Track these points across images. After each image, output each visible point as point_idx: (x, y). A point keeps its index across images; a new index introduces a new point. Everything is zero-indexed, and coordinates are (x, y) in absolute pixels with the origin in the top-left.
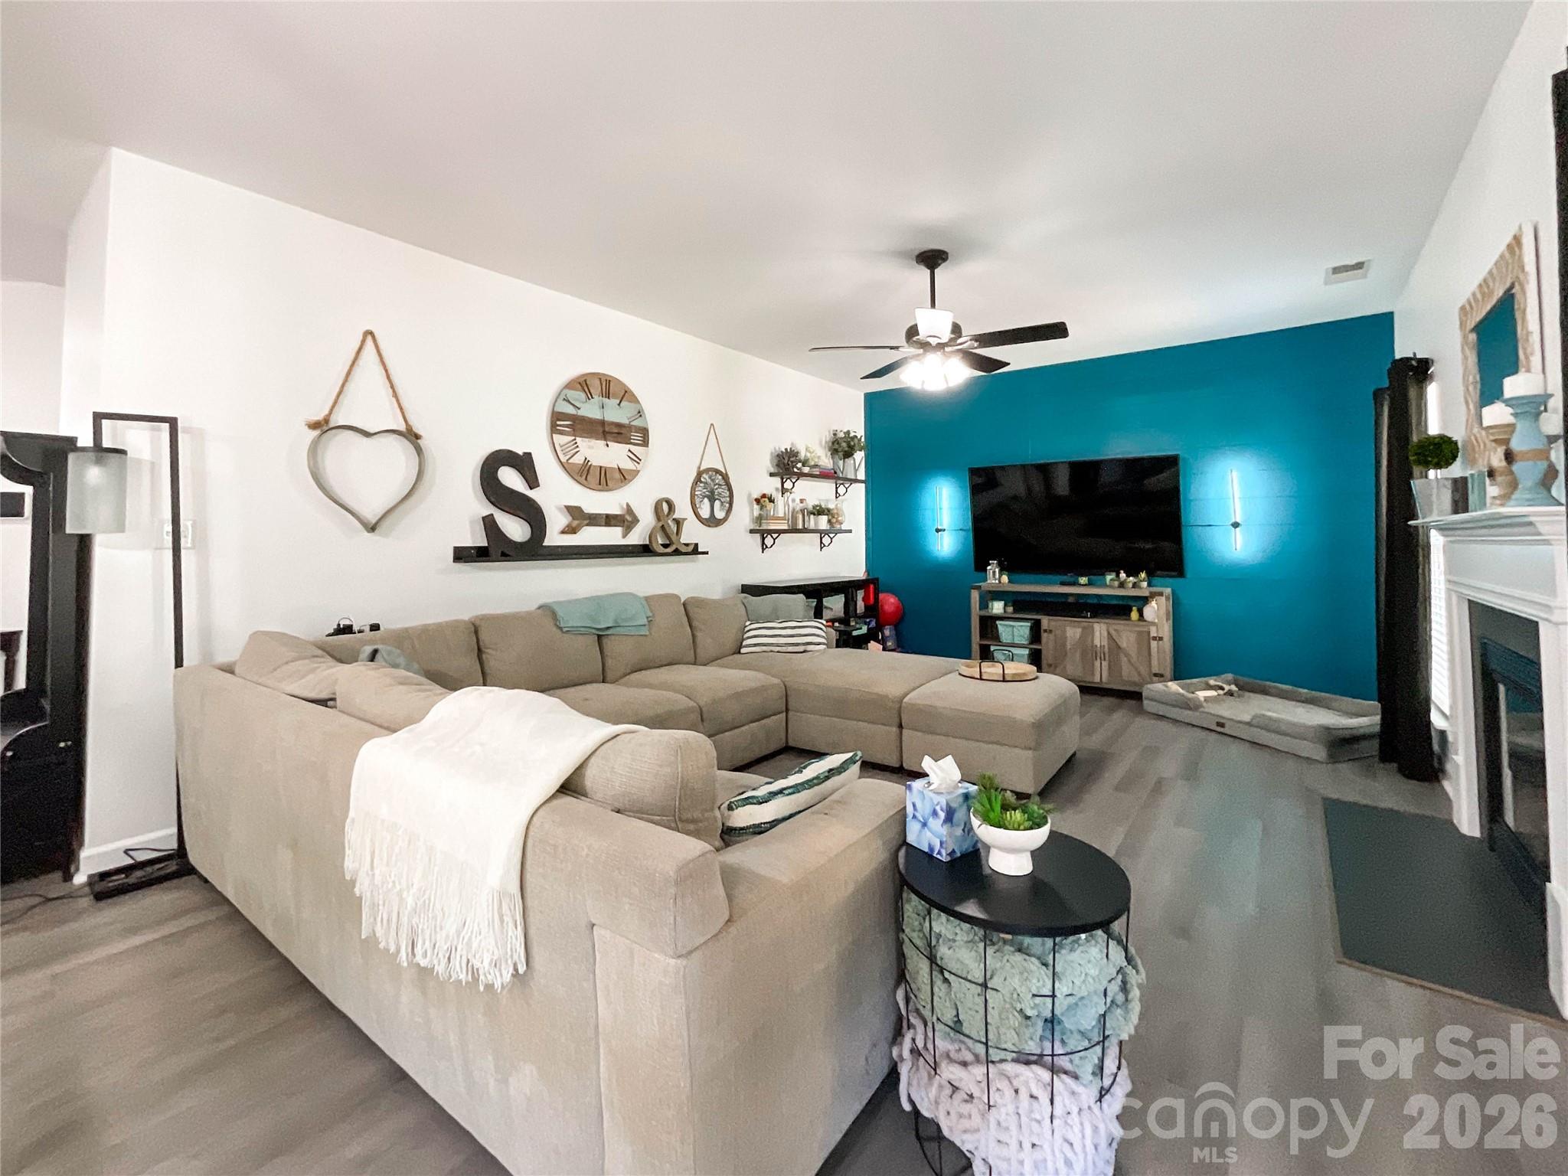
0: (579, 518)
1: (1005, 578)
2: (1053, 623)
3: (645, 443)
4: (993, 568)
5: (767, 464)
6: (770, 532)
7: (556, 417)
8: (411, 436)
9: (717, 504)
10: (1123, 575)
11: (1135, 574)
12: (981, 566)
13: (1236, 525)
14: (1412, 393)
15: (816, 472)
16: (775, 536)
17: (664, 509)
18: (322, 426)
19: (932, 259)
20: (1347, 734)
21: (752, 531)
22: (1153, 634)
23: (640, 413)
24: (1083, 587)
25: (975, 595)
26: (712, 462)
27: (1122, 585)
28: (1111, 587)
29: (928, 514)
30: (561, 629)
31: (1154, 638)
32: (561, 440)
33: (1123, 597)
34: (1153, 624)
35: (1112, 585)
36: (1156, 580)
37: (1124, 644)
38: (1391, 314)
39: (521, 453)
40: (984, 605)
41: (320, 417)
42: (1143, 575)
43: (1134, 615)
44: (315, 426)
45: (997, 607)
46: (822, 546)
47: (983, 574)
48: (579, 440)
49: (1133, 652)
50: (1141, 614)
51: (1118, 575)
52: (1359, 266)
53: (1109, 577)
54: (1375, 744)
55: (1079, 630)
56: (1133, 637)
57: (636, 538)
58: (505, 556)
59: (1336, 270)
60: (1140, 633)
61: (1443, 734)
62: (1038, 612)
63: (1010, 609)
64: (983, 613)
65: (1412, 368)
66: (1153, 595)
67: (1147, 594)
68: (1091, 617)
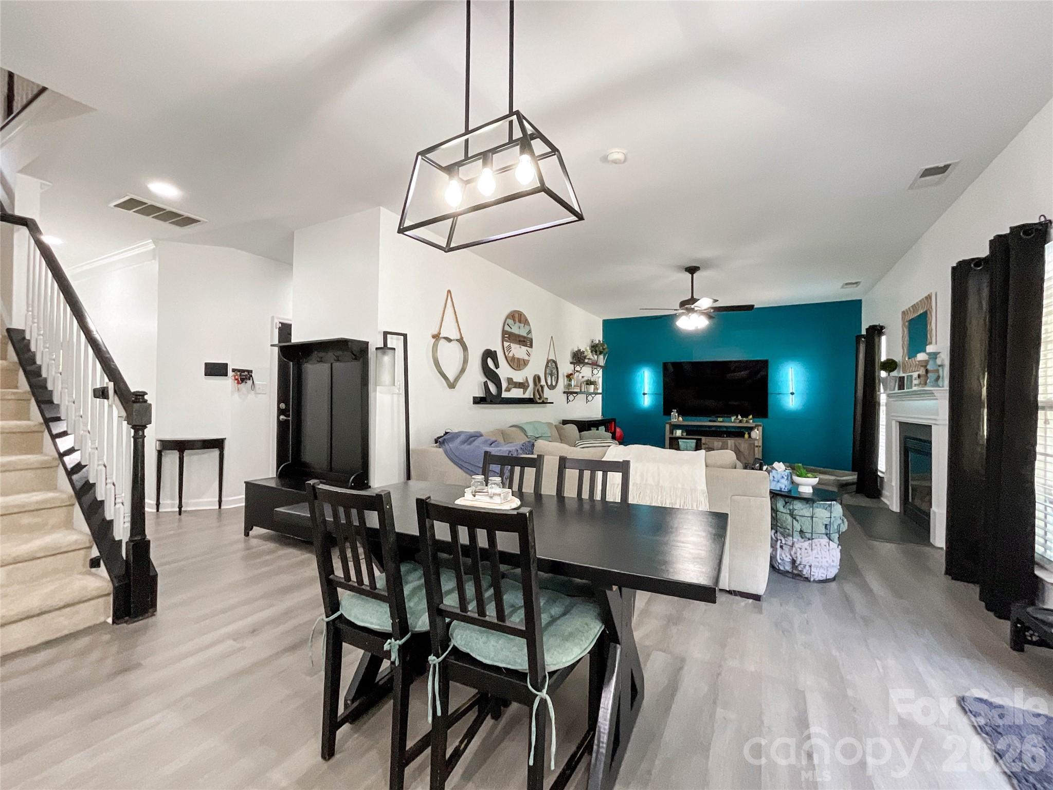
0: (512, 384)
1: (681, 419)
2: (708, 440)
3: (531, 346)
4: (674, 413)
5: (569, 358)
6: (572, 393)
7: (504, 332)
8: (461, 341)
9: (553, 377)
10: (739, 417)
11: (747, 416)
12: (667, 412)
13: (792, 394)
14: (877, 340)
15: (590, 362)
16: (575, 395)
17: (537, 379)
18: (436, 337)
19: (692, 270)
20: (844, 482)
21: (564, 393)
22: (756, 444)
23: (530, 332)
24: (721, 422)
25: (668, 427)
26: (552, 357)
27: (741, 421)
28: (734, 422)
29: (639, 385)
30: (527, 436)
31: (757, 446)
32: (506, 344)
33: (739, 427)
34: (756, 439)
35: (734, 421)
36: (756, 419)
37: (742, 450)
38: (860, 301)
39: (493, 350)
40: (672, 433)
41: (436, 333)
42: (751, 417)
43: (746, 436)
44: (434, 337)
45: (679, 433)
46: (587, 401)
47: (668, 417)
48: (512, 344)
49: (746, 453)
50: (750, 436)
51: (737, 417)
52: (856, 283)
53: (733, 418)
54: (854, 487)
55: (720, 443)
56: (746, 445)
57: (528, 394)
58: (492, 402)
59: (847, 284)
60: (750, 444)
61: (882, 478)
62: (699, 435)
63: (685, 434)
64: (671, 436)
65: (876, 330)
66: (757, 426)
67: (753, 425)
68: (727, 437)
